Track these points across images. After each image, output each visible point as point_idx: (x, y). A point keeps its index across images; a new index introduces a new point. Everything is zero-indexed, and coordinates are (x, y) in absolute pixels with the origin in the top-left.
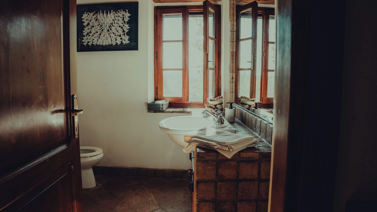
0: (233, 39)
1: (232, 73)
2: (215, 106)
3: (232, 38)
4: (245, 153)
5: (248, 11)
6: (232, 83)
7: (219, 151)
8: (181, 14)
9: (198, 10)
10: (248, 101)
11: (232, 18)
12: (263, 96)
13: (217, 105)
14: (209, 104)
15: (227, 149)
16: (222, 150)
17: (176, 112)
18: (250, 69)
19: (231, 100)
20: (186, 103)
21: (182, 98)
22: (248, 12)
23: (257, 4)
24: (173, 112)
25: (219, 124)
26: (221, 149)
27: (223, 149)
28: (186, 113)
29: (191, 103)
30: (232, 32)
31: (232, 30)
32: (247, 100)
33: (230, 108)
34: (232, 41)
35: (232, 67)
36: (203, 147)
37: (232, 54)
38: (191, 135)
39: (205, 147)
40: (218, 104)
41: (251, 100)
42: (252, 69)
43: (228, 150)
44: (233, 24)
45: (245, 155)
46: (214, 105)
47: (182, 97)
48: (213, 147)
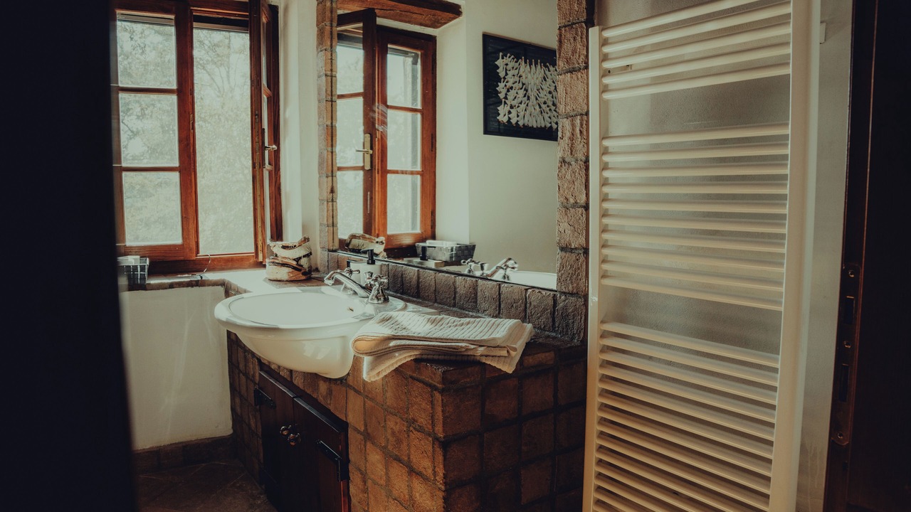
0: (332, 95)
1: (330, 178)
2: (298, 260)
3: (330, 94)
4: (531, 357)
5: (346, 31)
6: (330, 203)
7: (484, 360)
8: (172, 17)
9: (218, 13)
10: (370, 244)
11: (329, 43)
12: (379, 230)
13: (300, 258)
14: (280, 259)
15: (504, 353)
16: (491, 358)
17: (181, 285)
18: (363, 168)
19: (331, 244)
20: (195, 258)
21: (181, 247)
22: (348, 34)
23: (375, 16)
24: (171, 286)
25: (380, 302)
26: (486, 356)
27: (495, 354)
28: (209, 285)
29: (208, 260)
30: (329, 78)
31: (329, 73)
32: (367, 242)
33: (368, 263)
34: (330, 99)
35: (330, 163)
36: (436, 357)
37: (330, 133)
38: (376, 335)
39: (442, 357)
40: (304, 256)
41: (377, 242)
42: (368, 167)
43: (506, 355)
44: (331, 59)
45: (531, 360)
46: (294, 260)
47: (183, 245)
48: (470, 353)
